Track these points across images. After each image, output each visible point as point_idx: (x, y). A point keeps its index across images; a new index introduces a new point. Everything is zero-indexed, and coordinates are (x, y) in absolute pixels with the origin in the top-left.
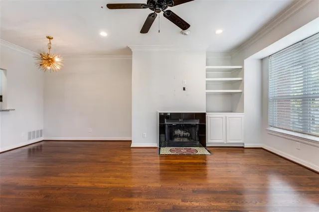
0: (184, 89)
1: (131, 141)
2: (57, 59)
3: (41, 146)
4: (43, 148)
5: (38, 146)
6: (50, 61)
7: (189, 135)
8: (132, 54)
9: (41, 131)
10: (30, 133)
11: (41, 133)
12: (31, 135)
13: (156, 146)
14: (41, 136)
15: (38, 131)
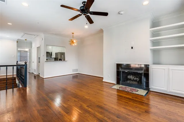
0: (132, 48)
1: (103, 78)
2: (75, 41)
3: (77, 76)
4: (78, 76)
5: (76, 75)
6: (73, 42)
7: (138, 80)
8: (103, 32)
9: (77, 69)
10: (73, 70)
11: (77, 70)
12: (73, 71)
13: (115, 83)
14: (77, 71)
15: (76, 69)
